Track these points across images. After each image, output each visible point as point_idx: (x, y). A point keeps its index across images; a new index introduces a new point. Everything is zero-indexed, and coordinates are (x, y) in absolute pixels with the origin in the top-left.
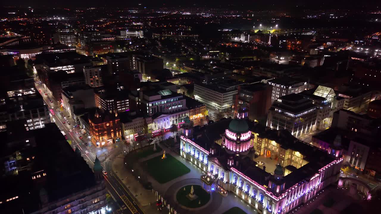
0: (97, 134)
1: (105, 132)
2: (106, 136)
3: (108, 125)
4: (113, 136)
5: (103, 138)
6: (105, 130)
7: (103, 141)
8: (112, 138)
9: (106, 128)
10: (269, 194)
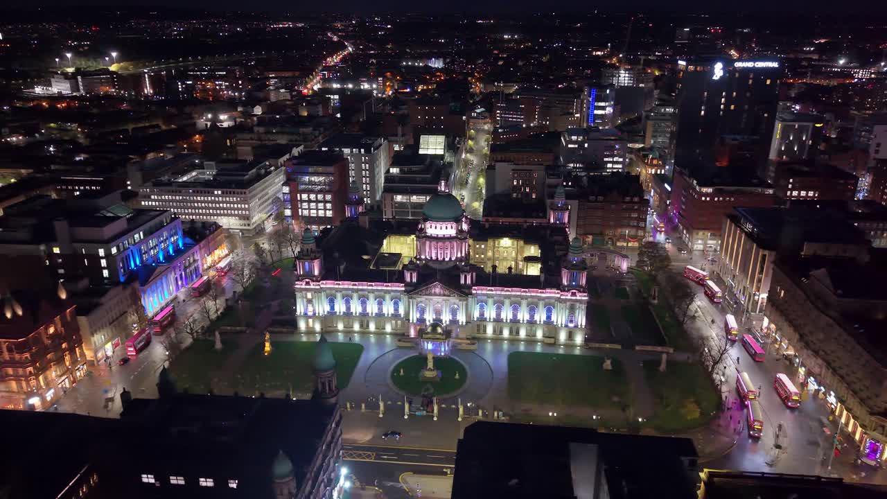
0: (30, 369)
1: (49, 356)
2: (53, 368)
3: (52, 330)
4: (68, 363)
5: (45, 379)
6: (46, 350)
7: (48, 385)
8: (68, 369)
9: (48, 342)
10: (569, 295)
